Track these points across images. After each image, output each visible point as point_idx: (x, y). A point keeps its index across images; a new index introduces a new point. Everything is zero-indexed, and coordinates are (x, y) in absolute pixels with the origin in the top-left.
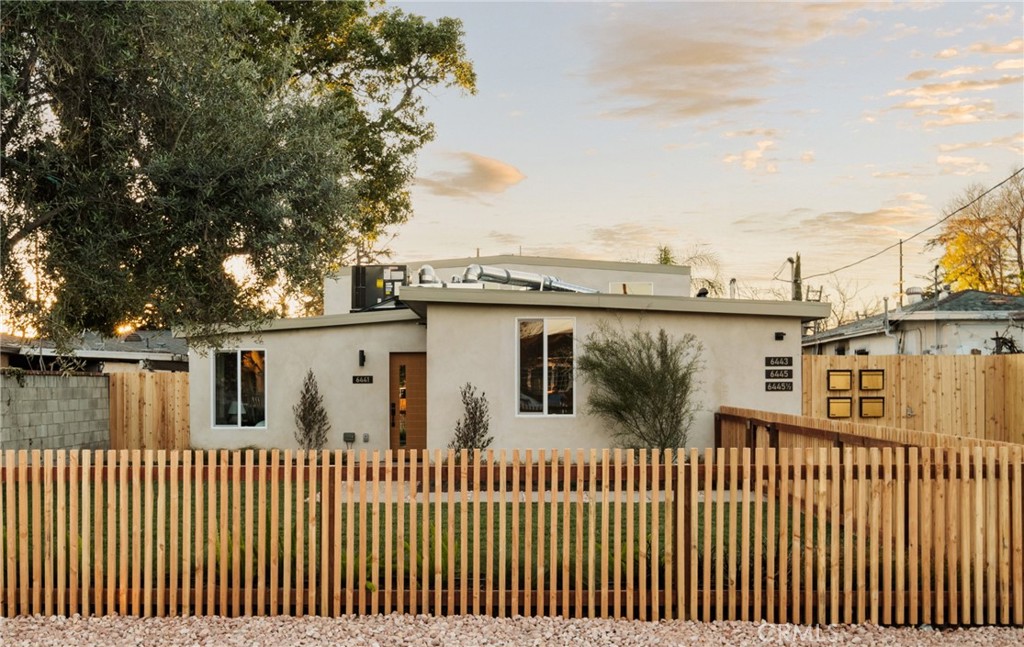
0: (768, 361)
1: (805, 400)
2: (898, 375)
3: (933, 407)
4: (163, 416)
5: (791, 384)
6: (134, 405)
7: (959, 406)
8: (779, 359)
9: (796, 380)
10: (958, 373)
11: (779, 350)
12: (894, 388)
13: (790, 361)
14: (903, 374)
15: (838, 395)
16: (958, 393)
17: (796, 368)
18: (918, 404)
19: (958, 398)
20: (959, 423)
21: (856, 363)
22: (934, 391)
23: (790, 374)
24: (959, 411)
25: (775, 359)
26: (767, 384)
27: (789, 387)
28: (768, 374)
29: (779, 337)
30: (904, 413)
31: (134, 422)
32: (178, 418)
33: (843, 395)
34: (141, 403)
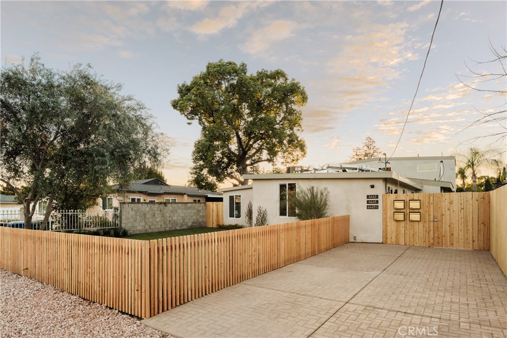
0: (368, 197)
1: (384, 213)
2: (429, 202)
3: (448, 217)
4: (217, 215)
5: (378, 206)
6: (211, 211)
7: (462, 217)
8: (373, 196)
9: (380, 204)
10: (462, 201)
11: (372, 192)
12: (427, 208)
13: (377, 197)
14: (432, 202)
15: (399, 211)
16: (462, 210)
17: (380, 199)
18: (440, 215)
19: (462, 213)
20: (463, 225)
21: (408, 197)
22: (448, 209)
23: (377, 202)
24: (463, 219)
25: (371, 196)
26: (367, 206)
27: (377, 207)
28: (368, 202)
29: (372, 187)
30: (432, 219)
31: (211, 214)
32: (221, 215)
33: (401, 211)
34: (213, 211)
